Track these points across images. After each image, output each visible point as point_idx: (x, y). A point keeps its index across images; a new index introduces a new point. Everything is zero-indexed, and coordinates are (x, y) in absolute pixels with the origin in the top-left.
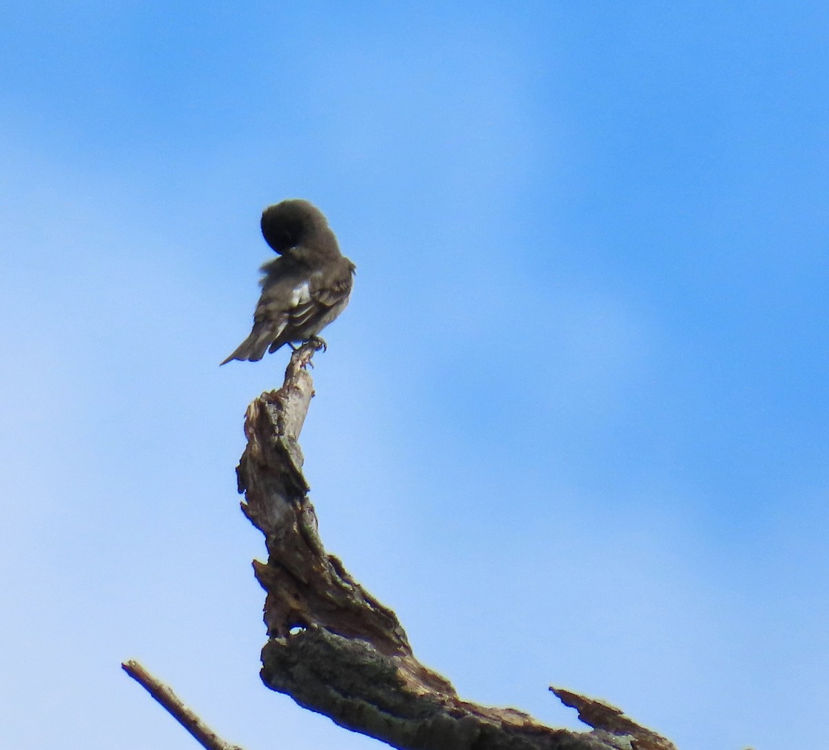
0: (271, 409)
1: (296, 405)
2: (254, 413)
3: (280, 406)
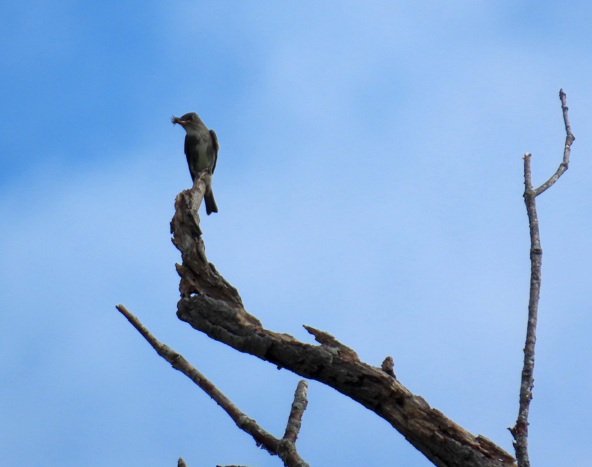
0: (187, 198)
1: (198, 196)
2: (179, 199)
3: (191, 196)
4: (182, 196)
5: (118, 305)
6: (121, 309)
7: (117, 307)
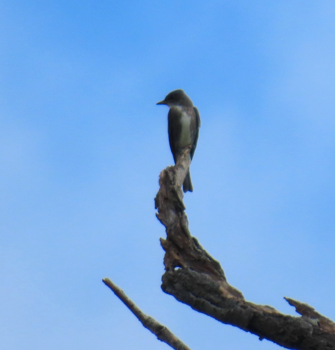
0: (170, 174)
1: (181, 173)
2: (163, 175)
3: (174, 173)
4: (166, 172)
5: (104, 279)
6: (107, 283)
7: (103, 281)
